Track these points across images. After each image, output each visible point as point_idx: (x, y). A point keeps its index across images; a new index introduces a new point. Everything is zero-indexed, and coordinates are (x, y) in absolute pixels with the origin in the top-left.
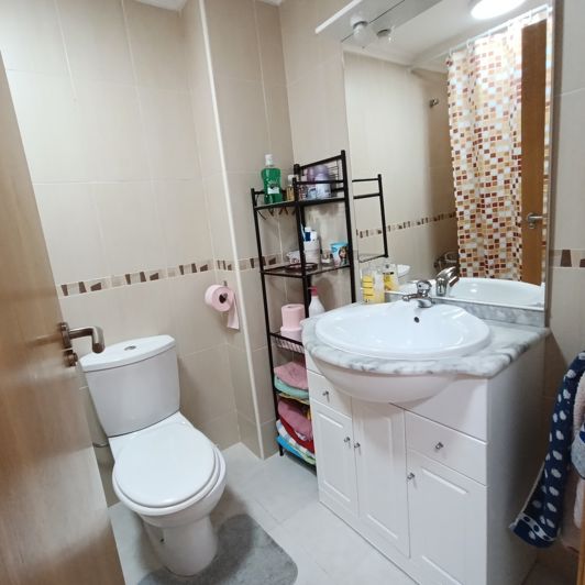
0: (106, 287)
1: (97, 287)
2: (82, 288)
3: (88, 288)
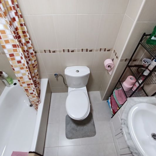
0: (75, 52)
1: (73, 51)
2: (68, 51)
3: (70, 51)
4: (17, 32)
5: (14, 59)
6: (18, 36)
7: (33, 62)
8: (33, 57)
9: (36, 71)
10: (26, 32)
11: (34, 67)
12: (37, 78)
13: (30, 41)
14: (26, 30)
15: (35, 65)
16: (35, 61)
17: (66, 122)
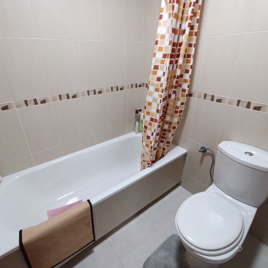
4: (179, 48)
5: (155, 73)
6: (178, 53)
7: (179, 104)
8: (183, 95)
9: (176, 120)
10: (192, 56)
11: (176, 112)
12: (172, 133)
13: (190, 70)
14: (192, 53)
15: (179, 110)
16: (182, 104)
17: (165, 243)
